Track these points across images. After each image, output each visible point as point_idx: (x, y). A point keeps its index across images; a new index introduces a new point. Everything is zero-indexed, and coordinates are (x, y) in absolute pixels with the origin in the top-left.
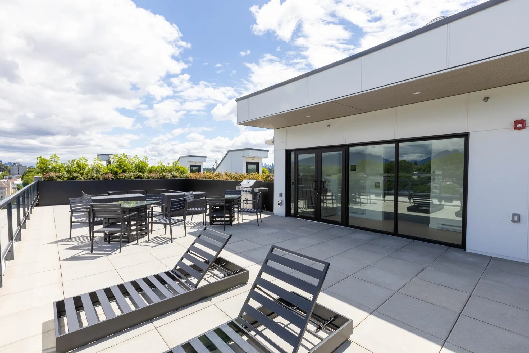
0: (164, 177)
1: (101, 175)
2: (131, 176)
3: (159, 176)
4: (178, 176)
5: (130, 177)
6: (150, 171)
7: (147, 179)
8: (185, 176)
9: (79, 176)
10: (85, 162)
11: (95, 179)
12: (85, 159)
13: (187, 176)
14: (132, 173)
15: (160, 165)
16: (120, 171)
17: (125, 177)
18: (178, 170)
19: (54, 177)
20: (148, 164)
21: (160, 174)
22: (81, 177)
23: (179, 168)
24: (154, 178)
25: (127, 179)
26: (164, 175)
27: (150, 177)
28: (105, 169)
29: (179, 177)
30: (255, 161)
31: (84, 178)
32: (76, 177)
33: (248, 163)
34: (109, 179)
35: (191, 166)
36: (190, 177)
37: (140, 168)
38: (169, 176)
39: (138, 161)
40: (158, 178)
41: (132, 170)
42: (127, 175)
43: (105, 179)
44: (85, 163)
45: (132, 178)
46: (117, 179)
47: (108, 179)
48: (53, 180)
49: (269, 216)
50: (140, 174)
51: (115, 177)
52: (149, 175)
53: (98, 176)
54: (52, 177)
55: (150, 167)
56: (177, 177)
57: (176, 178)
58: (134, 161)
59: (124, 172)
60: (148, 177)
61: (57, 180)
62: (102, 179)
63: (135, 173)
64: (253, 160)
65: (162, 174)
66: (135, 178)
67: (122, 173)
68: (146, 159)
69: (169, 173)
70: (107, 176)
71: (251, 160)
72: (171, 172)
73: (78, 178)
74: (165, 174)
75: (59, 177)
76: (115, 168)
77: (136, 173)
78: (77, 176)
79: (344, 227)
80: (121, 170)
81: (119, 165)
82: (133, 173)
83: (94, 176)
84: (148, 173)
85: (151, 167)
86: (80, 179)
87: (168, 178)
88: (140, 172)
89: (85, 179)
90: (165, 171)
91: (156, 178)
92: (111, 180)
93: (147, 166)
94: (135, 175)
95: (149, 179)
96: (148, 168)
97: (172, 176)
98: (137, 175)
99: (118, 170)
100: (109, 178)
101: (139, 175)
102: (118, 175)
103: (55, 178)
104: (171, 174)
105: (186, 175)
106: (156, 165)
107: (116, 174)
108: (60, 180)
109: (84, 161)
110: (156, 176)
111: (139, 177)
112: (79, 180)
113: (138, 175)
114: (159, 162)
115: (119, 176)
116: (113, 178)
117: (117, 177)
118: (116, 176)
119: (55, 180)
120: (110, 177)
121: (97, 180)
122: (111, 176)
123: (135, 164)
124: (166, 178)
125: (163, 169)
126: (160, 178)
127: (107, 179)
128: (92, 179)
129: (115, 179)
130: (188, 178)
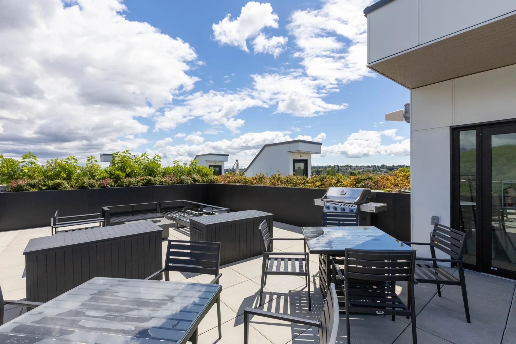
0: (182, 182)
1: (97, 181)
2: (139, 182)
3: (175, 181)
4: (200, 179)
5: (137, 183)
6: (164, 174)
7: (160, 185)
8: (209, 180)
9: (63, 184)
10: (75, 162)
11: (87, 186)
12: (74, 159)
13: (211, 180)
14: (139, 177)
15: (176, 165)
16: (123, 175)
17: (130, 183)
18: (199, 172)
19: (24, 186)
20: (160, 164)
21: (176, 177)
22: (67, 185)
23: (201, 168)
24: (169, 183)
25: (133, 185)
26: (182, 180)
27: (164, 182)
28: (102, 173)
29: (201, 181)
30: (304, 158)
31: (72, 186)
32: (59, 185)
33: (295, 161)
34: (108, 187)
36: (215, 181)
37: (151, 171)
38: (188, 180)
39: (147, 160)
40: (174, 183)
41: (139, 172)
42: (133, 180)
43: (101, 187)
44: (75, 164)
45: (140, 184)
46: (118, 186)
47: (106, 187)
48: (23, 190)
50: (151, 178)
51: (115, 183)
52: (163, 180)
53: (92, 183)
54: (21, 185)
55: (163, 169)
56: (198, 181)
57: (197, 183)
58: (141, 161)
59: (128, 175)
60: (161, 182)
61: (29, 190)
62: (97, 187)
63: (143, 177)
64: (301, 156)
65: (180, 177)
66: (143, 184)
67: (125, 178)
68: (158, 158)
69: (187, 176)
70: (105, 182)
71: (298, 157)
72: (191, 175)
73: (61, 186)
74: (183, 177)
75: (33, 186)
76: (116, 171)
77: (145, 177)
78: (61, 184)
80: (124, 174)
81: (121, 167)
82: (141, 177)
83: (85, 183)
84: (161, 177)
85: (165, 169)
86: (66, 187)
88: (150, 175)
89: (73, 188)
90: (182, 173)
91: (172, 184)
92: (110, 187)
93: (159, 167)
94: (143, 180)
95: (163, 184)
96: (160, 170)
97: (192, 180)
98: (145, 180)
99: (120, 172)
100: (107, 185)
101: (149, 179)
102: (120, 180)
103: (26, 188)
104: (192, 177)
105: (209, 178)
106: (172, 165)
107: (117, 178)
108: (34, 190)
109: (73, 161)
110: (171, 180)
111: (148, 182)
112: (63, 190)
113: (147, 179)
114: (174, 162)
115: (121, 182)
116: (113, 185)
117: (119, 184)
118: (118, 181)
119: (26, 190)
120: (109, 184)
121: (90, 188)
122: (110, 182)
123: (144, 165)
124: (186, 183)
125: (179, 171)
126: (177, 184)
127: (104, 187)
128: (83, 187)
129: (116, 186)
130: (213, 182)
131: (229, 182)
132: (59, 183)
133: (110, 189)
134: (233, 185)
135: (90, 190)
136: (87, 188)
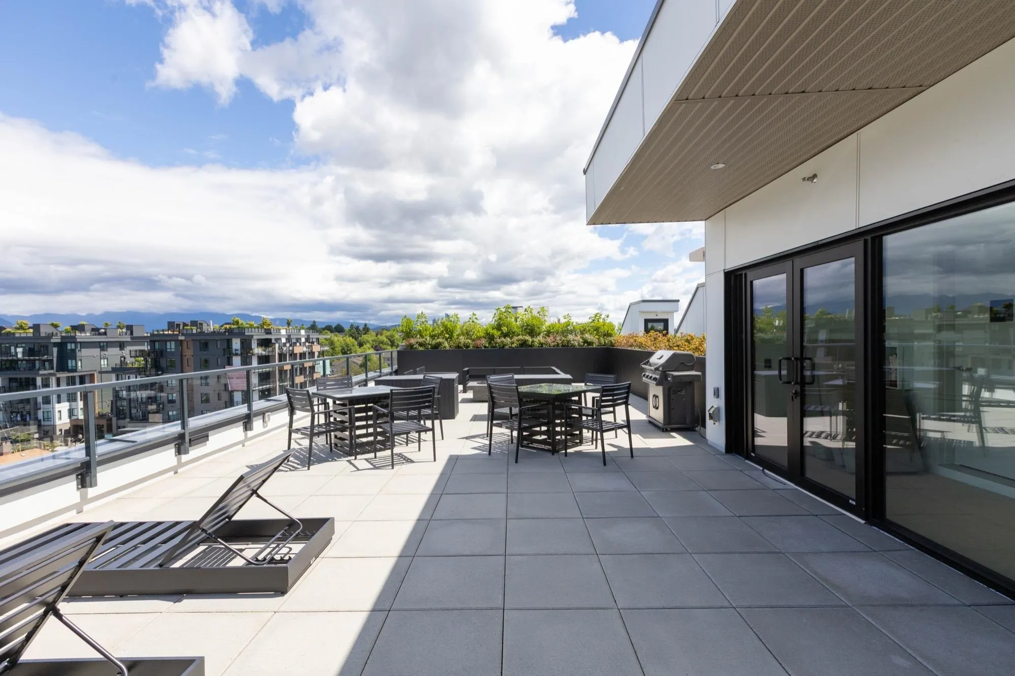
0: (567, 343)
1: (472, 341)
2: (512, 343)
3: (560, 342)
4: (596, 341)
6: (547, 334)
7: (539, 347)
8: (607, 342)
9: (444, 343)
11: (462, 346)
13: (612, 342)
14: (515, 338)
15: (565, 321)
16: (497, 333)
17: (504, 344)
19: (415, 344)
20: (545, 321)
21: (563, 338)
22: (446, 344)
24: (550, 346)
25: (506, 347)
26: (568, 340)
27: (544, 344)
28: (479, 331)
29: (597, 344)
32: (440, 344)
34: (481, 348)
35: (647, 321)
36: (616, 344)
37: (531, 330)
38: (577, 341)
39: (530, 316)
40: (558, 345)
41: (516, 331)
42: (508, 340)
43: (476, 348)
45: (514, 345)
46: (492, 347)
47: (479, 348)
48: (414, 349)
49: (692, 444)
50: (529, 338)
51: (490, 343)
52: (543, 341)
53: (467, 343)
54: (413, 343)
55: (547, 327)
56: (593, 343)
57: (589, 346)
59: (505, 335)
60: (540, 343)
61: (417, 349)
62: (471, 347)
63: (520, 338)
65: (566, 337)
66: (518, 345)
67: (500, 337)
69: (577, 337)
70: (479, 342)
72: (582, 334)
73: (442, 345)
74: (570, 338)
75: (421, 345)
76: (491, 329)
77: (523, 337)
79: (863, 522)
80: (499, 332)
81: (496, 324)
82: (517, 337)
83: (461, 343)
84: (542, 338)
85: (551, 326)
86: (445, 347)
87: (573, 346)
88: (529, 334)
89: (451, 347)
90: (571, 332)
91: (554, 346)
92: (483, 348)
93: (542, 325)
94: (518, 340)
95: (543, 347)
96: (544, 328)
97: (582, 342)
98: (522, 340)
99: (494, 331)
101: (527, 340)
102: (494, 341)
103: (416, 346)
104: (583, 339)
105: (611, 339)
107: (491, 338)
108: (421, 349)
110: (554, 342)
111: (524, 343)
112: (442, 349)
113: (524, 340)
114: (566, 316)
116: (487, 345)
117: (492, 344)
118: (492, 342)
120: (482, 345)
121: (465, 348)
122: (484, 342)
123: (525, 322)
124: (571, 346)
125: (566, 330)
126: (561, 346)
128: (458, 347)
129: (489, 347)
130: (614, 346)
131: (631, 346)
132: (440, 342)
133: (483, 350)
134: (638, 351)
135: (465, 350)
136: (462, 348)
